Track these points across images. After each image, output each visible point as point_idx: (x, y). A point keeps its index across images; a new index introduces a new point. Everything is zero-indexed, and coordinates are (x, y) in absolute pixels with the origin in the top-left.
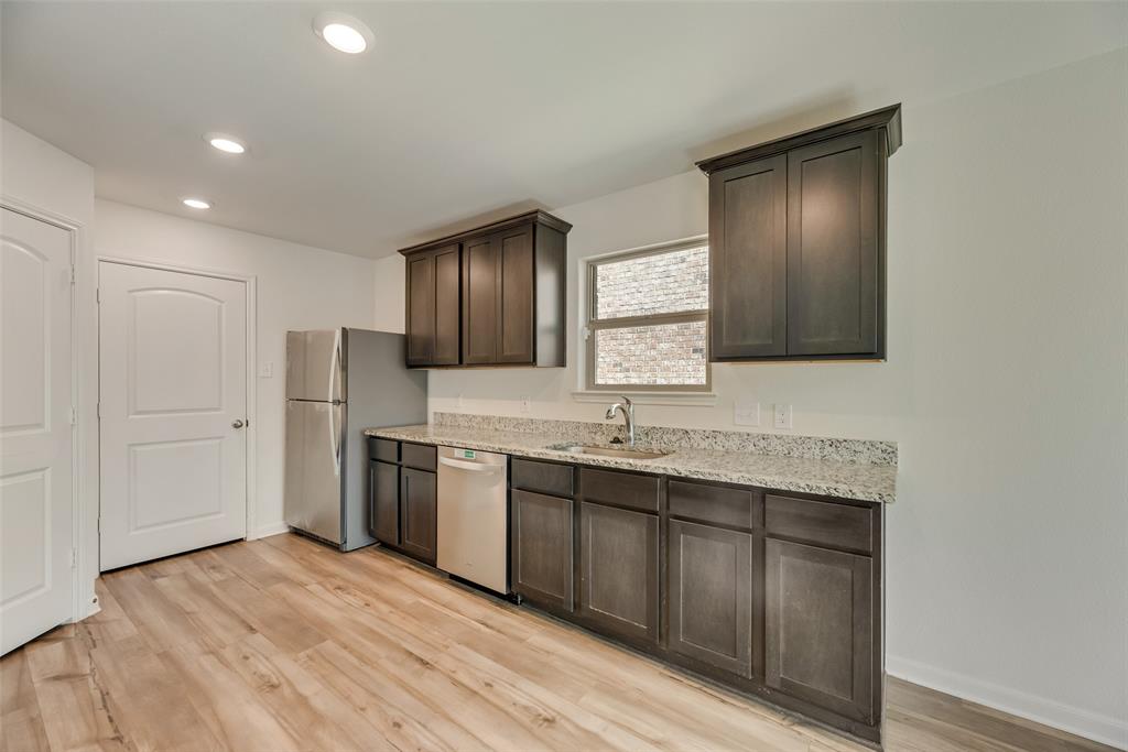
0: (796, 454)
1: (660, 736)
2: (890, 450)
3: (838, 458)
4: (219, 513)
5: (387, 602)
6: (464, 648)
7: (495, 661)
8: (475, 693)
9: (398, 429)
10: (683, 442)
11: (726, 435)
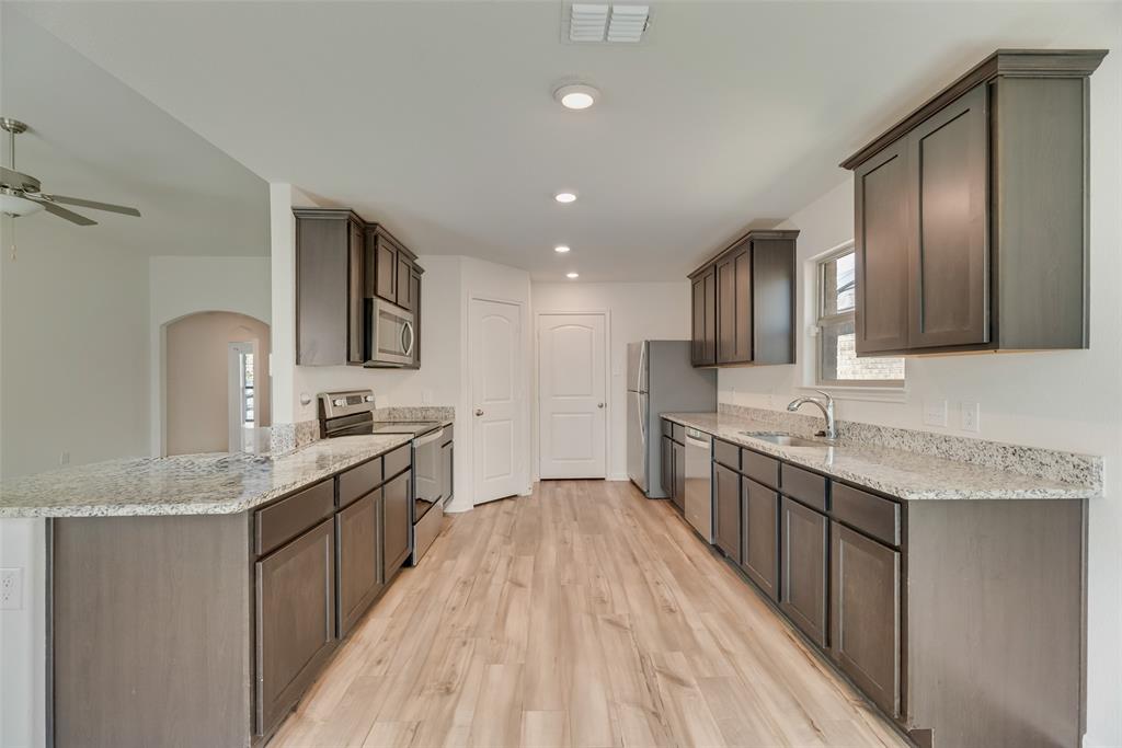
0: (977, 461)
1: (732, 649)
2: (1083, 465)
3: (1023, 470)
4: (590, 459)
5: (645, 528)
6: (664, 564)
7: (674, 575)
8: (646, 583)
9: (679, 415)
10: (876, 439)
11: (912, 435)
